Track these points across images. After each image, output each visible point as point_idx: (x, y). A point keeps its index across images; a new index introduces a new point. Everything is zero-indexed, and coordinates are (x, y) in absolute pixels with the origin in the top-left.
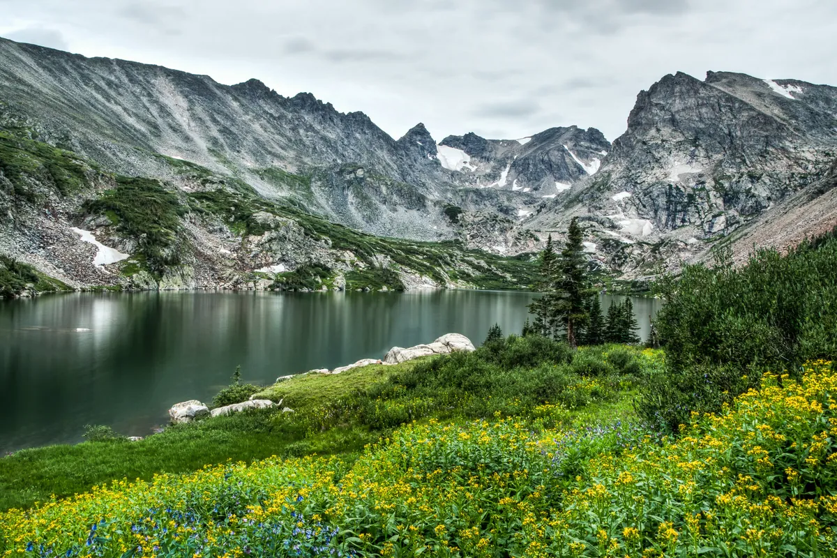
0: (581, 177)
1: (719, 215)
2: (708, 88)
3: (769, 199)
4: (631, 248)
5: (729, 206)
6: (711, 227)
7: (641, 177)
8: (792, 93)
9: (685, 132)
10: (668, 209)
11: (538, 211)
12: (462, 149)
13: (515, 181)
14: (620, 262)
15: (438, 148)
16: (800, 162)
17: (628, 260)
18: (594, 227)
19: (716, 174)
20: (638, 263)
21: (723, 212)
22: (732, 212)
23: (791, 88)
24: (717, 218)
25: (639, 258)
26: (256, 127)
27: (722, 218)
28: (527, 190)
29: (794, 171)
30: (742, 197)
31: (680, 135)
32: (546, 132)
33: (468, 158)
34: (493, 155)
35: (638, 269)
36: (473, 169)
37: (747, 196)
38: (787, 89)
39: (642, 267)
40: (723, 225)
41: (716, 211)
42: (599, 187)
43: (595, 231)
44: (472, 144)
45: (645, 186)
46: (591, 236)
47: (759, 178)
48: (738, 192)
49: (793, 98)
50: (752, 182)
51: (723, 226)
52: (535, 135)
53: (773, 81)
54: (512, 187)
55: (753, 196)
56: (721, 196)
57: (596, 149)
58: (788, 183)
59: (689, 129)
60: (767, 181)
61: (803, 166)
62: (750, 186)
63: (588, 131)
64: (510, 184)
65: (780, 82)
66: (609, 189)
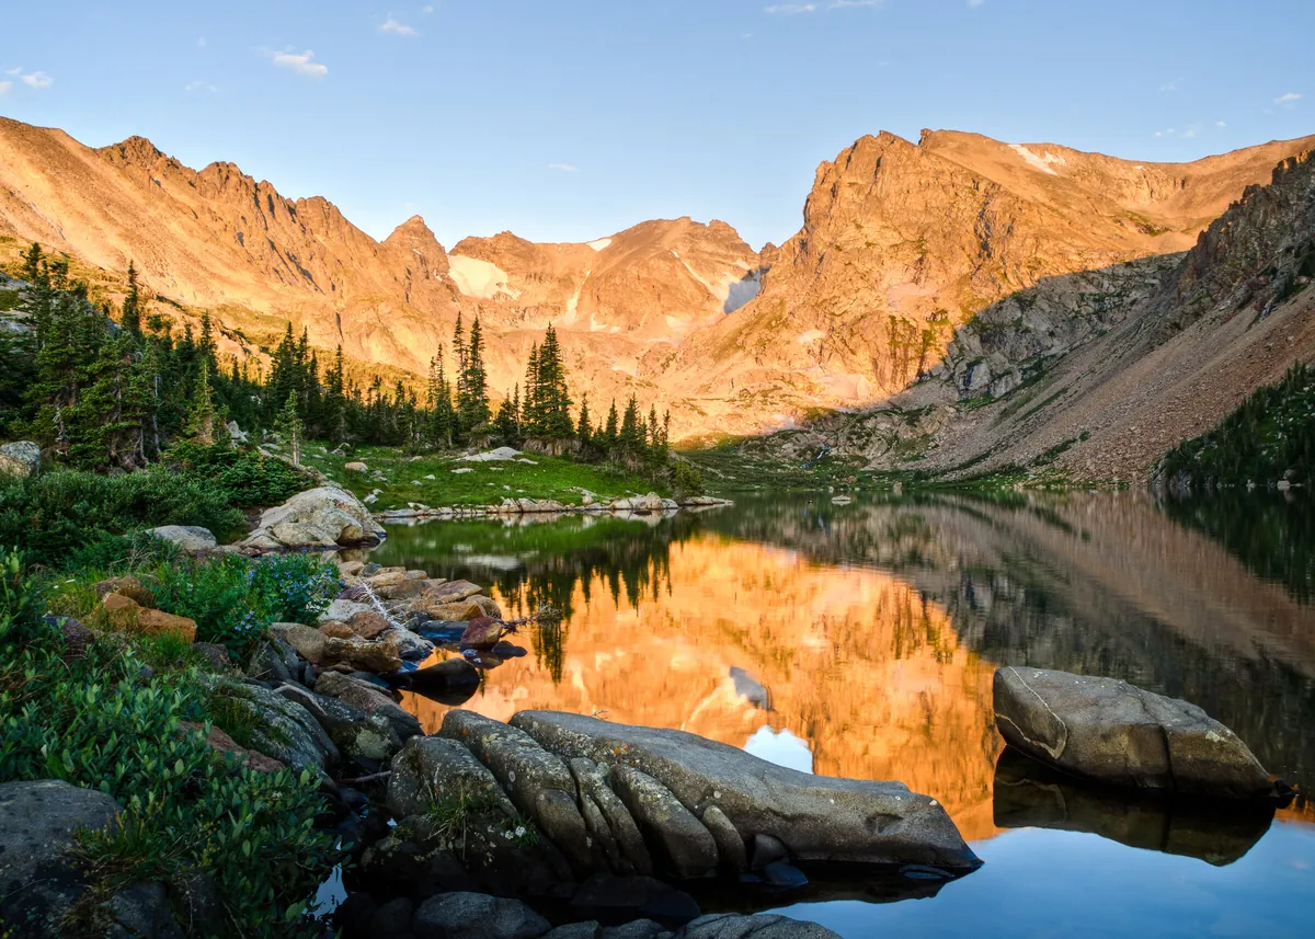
0: (707, 305)
1: (977, 362)
2: (933, 159)
3: (1052, 334)
4: (874, 420)
5: (990, 347)
6: (967, 382)
7: (839, 305)
8: (1051, 165)
9: (903, 230)
10: (894, 355)
11: (662, 365)
12: (492, 261)
13: (593, 315)
14: (860, 442)
15: (450, 258)
16: (1090, 277)
17: (873, 438)
18: (781, 388)
19: (961, 298)
20: (890, 444)
21: (983, 358)
22: (997, 356)
23: (1049, 157)
24: (975, 368)
25: (889, 436)
26: (174, 227)
27: (983, 368)
28: (615, 329)
29: (1083, 290)
30: (1010, 333)
31: (895, 234)
32: (636, 228)
33: (503, 277)
34: (548, 269)
35: (892, 452)
36: (515, 295)
37: (1017, 331)
38: (1045, 160)
39: (897, 449)
40: (985, 378)
41: (970, 358)
42: (770, 323)
43: (784, 396)
44: (509, 251)
45: (848, 318)
46: (781, 404)
47: (1032, 303)
48: (1002, 326)
49: (1055, 173)
50: (1023, 310)
51: (986, 380)
52: (618, 235)
53: (1022, 145)
54: (589, 325)
55: (1027, 330)
56: (975, 332)
57: (726, 257)
58: (1076, 309)
59: (908, 225)
60: (1045, 307)
61: (1095, 282)
62: (1019, 314)
63: (711, 226)
64: (586, 320)
65: (1032, 148)
66: (786, 325)
